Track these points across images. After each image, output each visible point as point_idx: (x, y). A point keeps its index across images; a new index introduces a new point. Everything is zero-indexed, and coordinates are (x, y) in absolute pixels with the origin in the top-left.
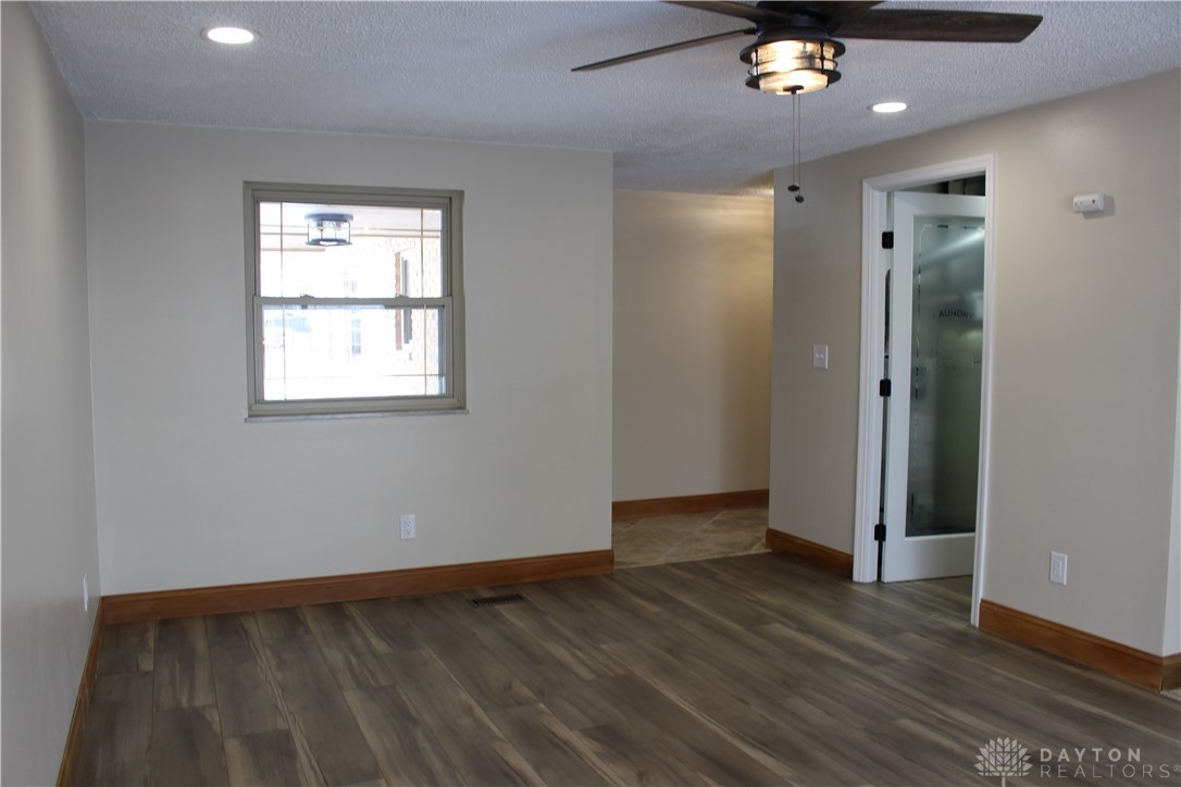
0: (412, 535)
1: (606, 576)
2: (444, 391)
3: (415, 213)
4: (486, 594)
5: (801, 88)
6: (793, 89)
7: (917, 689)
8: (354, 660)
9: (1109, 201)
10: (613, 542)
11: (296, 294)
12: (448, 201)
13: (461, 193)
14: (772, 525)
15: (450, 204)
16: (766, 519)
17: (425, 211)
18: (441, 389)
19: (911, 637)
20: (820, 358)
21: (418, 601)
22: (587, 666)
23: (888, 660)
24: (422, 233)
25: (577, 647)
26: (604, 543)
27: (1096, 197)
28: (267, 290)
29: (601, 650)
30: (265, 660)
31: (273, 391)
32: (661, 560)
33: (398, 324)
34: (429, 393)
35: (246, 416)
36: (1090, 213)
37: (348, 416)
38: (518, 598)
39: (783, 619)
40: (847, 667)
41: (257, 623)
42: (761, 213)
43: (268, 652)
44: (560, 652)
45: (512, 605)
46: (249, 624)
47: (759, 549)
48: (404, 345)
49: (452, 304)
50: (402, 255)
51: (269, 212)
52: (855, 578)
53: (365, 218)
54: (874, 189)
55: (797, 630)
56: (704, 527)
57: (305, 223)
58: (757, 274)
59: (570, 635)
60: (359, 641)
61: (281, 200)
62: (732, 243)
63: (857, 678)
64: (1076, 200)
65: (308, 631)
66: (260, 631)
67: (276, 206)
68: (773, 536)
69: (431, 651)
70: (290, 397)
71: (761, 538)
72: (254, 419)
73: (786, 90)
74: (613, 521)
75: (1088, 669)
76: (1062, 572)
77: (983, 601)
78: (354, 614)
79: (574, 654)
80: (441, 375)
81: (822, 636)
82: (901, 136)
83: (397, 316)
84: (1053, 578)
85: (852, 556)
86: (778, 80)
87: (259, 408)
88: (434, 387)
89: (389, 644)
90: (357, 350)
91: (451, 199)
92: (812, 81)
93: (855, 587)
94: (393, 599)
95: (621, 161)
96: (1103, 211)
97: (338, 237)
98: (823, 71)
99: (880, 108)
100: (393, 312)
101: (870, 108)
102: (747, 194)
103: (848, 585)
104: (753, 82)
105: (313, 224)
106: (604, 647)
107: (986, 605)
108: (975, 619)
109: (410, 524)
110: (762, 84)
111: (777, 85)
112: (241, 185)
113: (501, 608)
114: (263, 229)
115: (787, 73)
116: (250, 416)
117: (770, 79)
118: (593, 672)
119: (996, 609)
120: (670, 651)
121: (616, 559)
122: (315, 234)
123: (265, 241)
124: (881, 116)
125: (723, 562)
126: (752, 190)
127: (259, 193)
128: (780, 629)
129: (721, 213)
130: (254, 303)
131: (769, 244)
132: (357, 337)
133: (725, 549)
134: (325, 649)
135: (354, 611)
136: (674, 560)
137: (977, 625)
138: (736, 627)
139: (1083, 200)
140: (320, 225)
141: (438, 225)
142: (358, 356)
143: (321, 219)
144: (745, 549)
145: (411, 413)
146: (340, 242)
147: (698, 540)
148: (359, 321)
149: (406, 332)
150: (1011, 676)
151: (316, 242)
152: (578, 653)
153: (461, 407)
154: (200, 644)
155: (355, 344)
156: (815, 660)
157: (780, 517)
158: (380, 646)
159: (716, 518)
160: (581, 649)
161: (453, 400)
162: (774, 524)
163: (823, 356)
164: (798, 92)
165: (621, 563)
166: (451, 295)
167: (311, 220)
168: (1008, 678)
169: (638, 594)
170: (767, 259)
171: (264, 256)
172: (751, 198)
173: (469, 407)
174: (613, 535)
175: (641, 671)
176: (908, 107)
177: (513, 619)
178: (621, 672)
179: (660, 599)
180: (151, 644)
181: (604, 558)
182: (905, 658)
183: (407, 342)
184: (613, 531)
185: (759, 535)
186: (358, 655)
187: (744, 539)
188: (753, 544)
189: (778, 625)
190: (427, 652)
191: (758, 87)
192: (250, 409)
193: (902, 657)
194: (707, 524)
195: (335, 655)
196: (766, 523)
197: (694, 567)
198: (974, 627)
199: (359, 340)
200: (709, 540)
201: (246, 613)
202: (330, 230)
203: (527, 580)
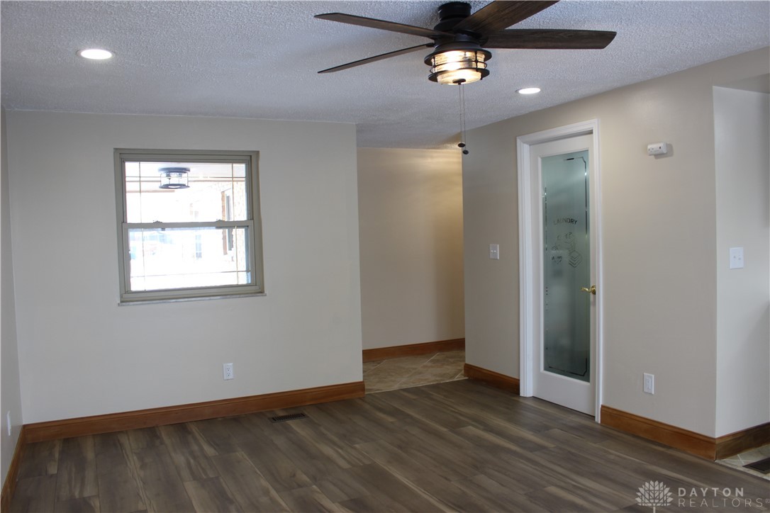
0: (231, 377)
1: (360, 398)
2: (250, 282)
3: (229, 166)
4: (281, 414)
5: (464, 80)
6: (460, 81)
7: (560, 465)
8: (192, 461)
9: (669, 147)
10: (364, 376)
11: (151, 221)
12: (249, 158)
13: (258, 153)
14: (468, 361)
15: (250, 159)
16: (463, 358)
17: (234, 165)
18: (248, 280)
19: (556, 432)
20: (494, 253)
21: (236, 419)
22: (344, 458)
23: (541, 448)
24: (233, 179)
25: (339, 447)
26: (357, 377)
27: (661, 145)
28: (131, 218)
29: (355, 449)
30: (133, 462)
31: (137, 285)
32: (396, 387)
33: (224, 238)
34: (240, 283)
35: (119, 302)
36: (658, 155)
37: (186, 300)
38: (302, 415)
39: (473, 423)
40: (514, 453)
41: (129, 439)
42: (455, 160)
43: (135, 458)
44: (328, 450)
45: (297, 421)
46: (124, 439)
47: (460, 377)
48: (228, 251)
49: (254, 224)
50: (226, 193)
51: (131, 168)
52: (521, 395)
53: (197, 170)
54: (524, 143)
55: (484, 430)
56: (425, 364)
57: (158, 174)
58: (453, 199)
59: (335, 439)
60: (195, 448)
61: (139, 160)
62: (437, 180)
63: (521, 461)
64: (649, 147)
65: (162, 443)
66: (130, 443)
67: (136, 164)
68: (469, 369)
69: (243, 453)
70: (148, 289)
71: (461, 370)
72: (124, 304)
73: (454, 82)
74: (363, 362)
75: (670, 448)
76: (651, 385)
77: (603, 406)
78: (194, 430)
79: (337, 452)
80: (247, 271)
81: (500, 433)
82: (539, 109)
83: (223, 233)
84: (646, 390)
85: (519, 380)
86: (451, 76)
87: (128, 297)
88: (244, 279)
89: (215, 449)
90: (199, 255)
91: (251, 156)
92: (471, 76)
93: (521, 400)
94: (220, 419)
95: (361, 130)
96: (666, 153)
97: (181, 183)
98: (477, 70)
99: (524, 92)
100: (221, 231)
101: (517, 91)
102: (446, 148)
103: (516, 398)
104: (433, 78)
105: (164, 175)
106: (357, 446)
107: (605, 409)
108: (598, 419)
109: (229, 369)
110: (439, 78)
111: (449, 79)
112: (112, 151)
113: (291, 423)
114: (127, 179)
115: (454, 71)
116: (122, 302)
117: (445, 75)
118: (349, 463)
119: (610, 411)
120: (400, 447)
121: (366, 387)
122: (166, 181)
123: (129, 186)
124: (525, 97)
125: (436, 387)
126: (449, 145)
127: (123, 156)
128: (472, 430)
129: (429, 160)
130: (123, 227)
131: (460, 180)
132: (199, 247)
133: (438, 378)
134: (173, 454)
135: (194, 428)
136: (405, 386)
137: (599, 422)
138: (444, 430)
139: (654, 147)
140: (168, 176)
141: (244, 174)
142: (200, 259)
143: (169, 171)
144: (451, 378)
145: (228, 296)
146: (182, 186)
147: (420, 373)
148: (200, 236)
149: (229, 243)
150: (621, 455)
151: (166, 186)
152: (340, 451)
153: (262, 292)
154: (90, 455)
155: (198, 252)
156: (494, 449)
157: (472, 357)
158: (210, 451)
159: (432, 358)
160: (341, 448)
161: (256, 287)
162: (469, 361)
163: (496, 251)
164: (462, 83)
165: (370, 390)
166: (253, 219)
167: (162, 172)
168: (618, 456)
169: (381, 410)
170: (460, 189)
171: (129, 197)
172: (448, 150)
173: (266, 291)
174: (364, 372)
175: (381, 462)
176: (541, 90)
177: (298, 430)
178: (367, 462)
179: (395, 413)
180: (57, 455)
181: (357, 388)
182: (553, 446)
183: (230, 249)
184: (363, 368)
185: (460, 368)
186: (195, 458)
187: (450, 372)
188: (456, 374)
189: (470, 427)
190: (241, 454)
191: (436, 81)
192: (121, 297)
193: (550, 445)
194: (427, 362)
195: (180, 459)
196: (464, 361)
197: (416, 391)
198: (597, 423)
199: (200, 250)
200: (428, 373)
201: (122, 432)
202: (175, 178)
203: (309, 404)
